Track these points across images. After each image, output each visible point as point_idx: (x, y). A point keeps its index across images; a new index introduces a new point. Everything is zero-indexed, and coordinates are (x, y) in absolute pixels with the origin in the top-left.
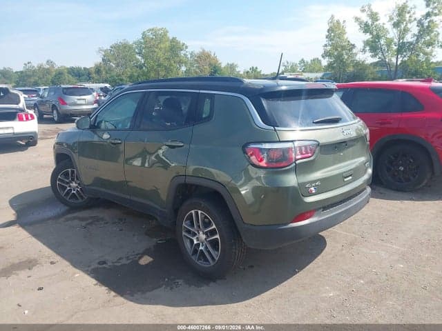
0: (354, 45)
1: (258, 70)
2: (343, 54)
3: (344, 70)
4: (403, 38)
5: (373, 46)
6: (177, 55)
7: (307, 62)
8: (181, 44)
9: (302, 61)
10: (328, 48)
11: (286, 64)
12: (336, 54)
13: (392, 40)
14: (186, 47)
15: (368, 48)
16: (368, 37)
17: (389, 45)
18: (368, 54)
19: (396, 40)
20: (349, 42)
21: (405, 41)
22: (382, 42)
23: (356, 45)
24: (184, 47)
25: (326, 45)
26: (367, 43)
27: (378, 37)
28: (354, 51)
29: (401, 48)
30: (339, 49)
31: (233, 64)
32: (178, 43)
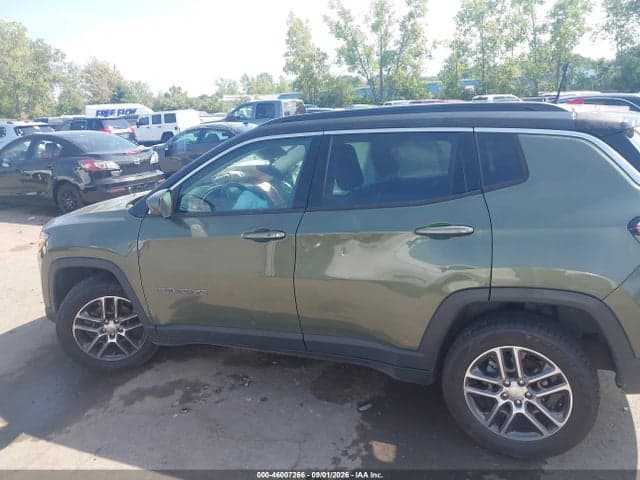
0: (325, 55)
1: (183, 91)
2: (312, 68)
3: (316, 91)
4: (386, 45)
5: (350, 56)
6: (47, 69)
7: (253, 80)
8: (53, 52)
9: (245, 78)
10: (291, 58)
11: (220, 82)
12: (302, 66)
13: (371, 49)
14: (63, 56)
15: (343, 59)
16: (342, 43)
17: (368, 56)
18: (345, 67)
19: (376, 49)
20: (319, 49)
21: (388, 49)
22: (360, 50)
23: (328, 54)
24: (59, 54)
25: (287, 55)
26: (341, 52)
27: (354, 43)
28: (327, 62)
29: (385, 59)
30: (307, 60)
31: (140, 83)
32: (47, 49)
